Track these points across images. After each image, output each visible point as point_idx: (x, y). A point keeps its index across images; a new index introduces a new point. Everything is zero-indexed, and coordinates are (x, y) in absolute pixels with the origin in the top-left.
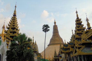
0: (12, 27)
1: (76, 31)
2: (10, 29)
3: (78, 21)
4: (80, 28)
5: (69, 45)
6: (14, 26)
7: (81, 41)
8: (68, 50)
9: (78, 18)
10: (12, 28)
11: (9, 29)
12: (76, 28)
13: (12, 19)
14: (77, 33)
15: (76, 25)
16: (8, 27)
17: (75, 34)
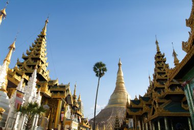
0: (35, 56)
1: (155, 76)
2: (29, 59)
3: (159, 57)
4: (162, 70)
5: (142, 101)
6: (37, 54)
7: (164, 91)
8: (140, 111)
9: (159, 52)
10: (33, 59)
11: (27, 60)
12: (155, 70)
13: (36, 43)
14: (157, 78)
15: (156, 64)
16: (27, 55)
17: (154, 80)
